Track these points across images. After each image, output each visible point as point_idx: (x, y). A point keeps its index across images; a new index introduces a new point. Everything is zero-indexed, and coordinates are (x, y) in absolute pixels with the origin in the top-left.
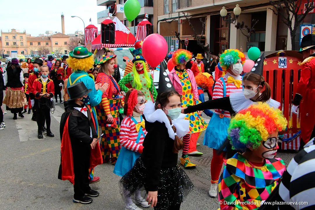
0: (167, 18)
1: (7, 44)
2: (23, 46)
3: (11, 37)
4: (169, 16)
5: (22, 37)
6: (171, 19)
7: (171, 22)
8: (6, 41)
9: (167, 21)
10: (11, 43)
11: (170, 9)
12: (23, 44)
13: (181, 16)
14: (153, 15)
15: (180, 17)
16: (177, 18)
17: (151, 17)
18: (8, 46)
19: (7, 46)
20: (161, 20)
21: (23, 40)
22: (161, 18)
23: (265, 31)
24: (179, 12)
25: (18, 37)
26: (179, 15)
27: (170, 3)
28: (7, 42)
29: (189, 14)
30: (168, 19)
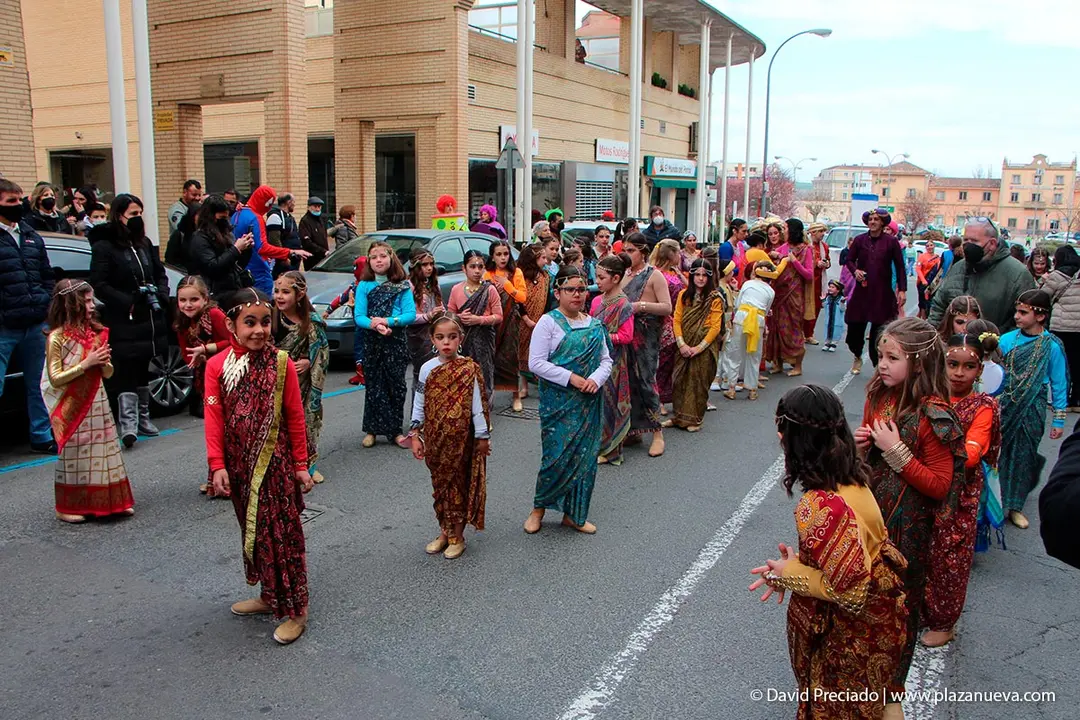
1: (1014, 198)
2: (1060, 207)
3: (1027, 178)
5: (1062, 177)
8: (1011, 188)
10: (1025, 198)
12: (1060, 199)
18: (1016, 205)
19: (1012, 205)
21: (1061, 189)
25: (1049, 178)
28: (1014, 191)
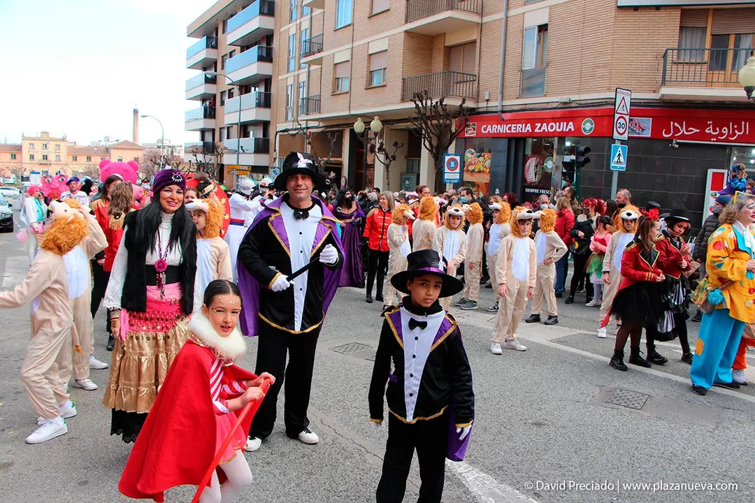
0: (290, 127)
4: (293, 125)
6: (296, 129)
7: (295, 134)
9: (290, 132)
11: (295, 114)
13: (309, 126)
14: (269, 122)
15: (308, 128)
16: (304, 128)
17: (265, 125)
20: (281, 131)
22: (281, 127)
23: (420, 157)
24: (307, 121)
26: (306, 125)
27: (295, 104)
29: (321, 125)
30: (292, 130)
